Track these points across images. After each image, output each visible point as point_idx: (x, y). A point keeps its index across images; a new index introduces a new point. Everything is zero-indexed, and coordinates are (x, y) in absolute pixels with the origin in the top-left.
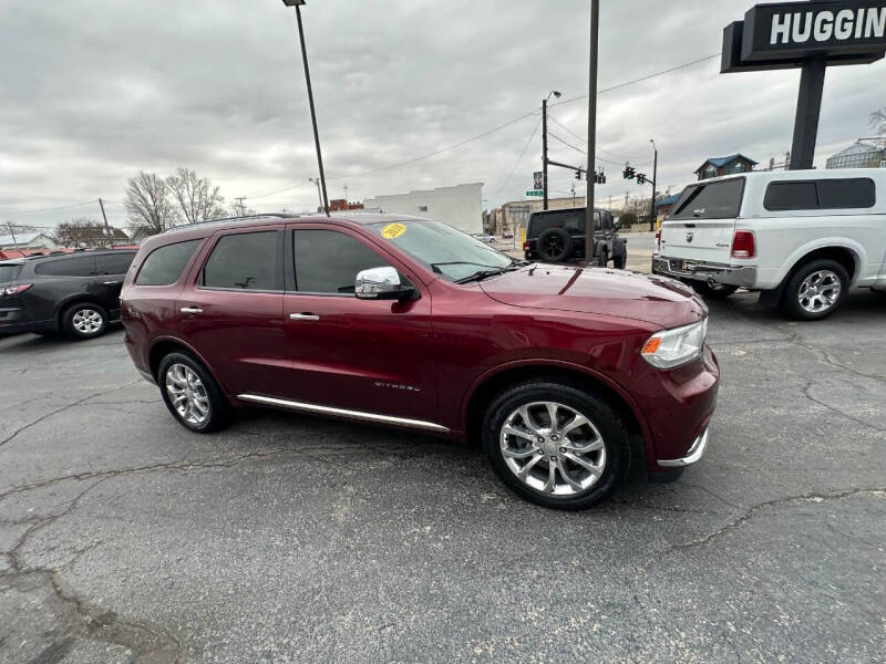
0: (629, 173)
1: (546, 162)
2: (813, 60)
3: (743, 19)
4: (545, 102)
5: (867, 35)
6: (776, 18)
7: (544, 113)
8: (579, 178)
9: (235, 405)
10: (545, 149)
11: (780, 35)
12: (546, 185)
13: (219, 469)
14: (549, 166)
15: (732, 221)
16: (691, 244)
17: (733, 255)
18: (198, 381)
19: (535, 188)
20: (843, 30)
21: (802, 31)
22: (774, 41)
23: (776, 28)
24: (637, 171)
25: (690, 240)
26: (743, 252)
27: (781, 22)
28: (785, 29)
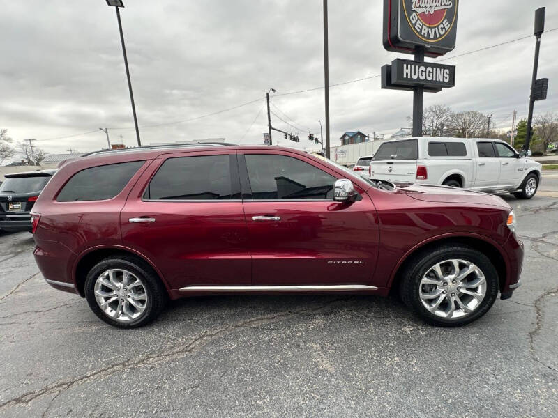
0: (311, 137)
1: (270, 128)
2: (419, 88)
3: (391, 64)
4: (268, 94)
5: (438, 80)
6: (405, 66)
7: (268, 100)
8: (286, 138)
9: (175, 297)
10: (270, 121)
11: (407, 74)
12: (271, 141)
13: (183, 355)
14: (272, 130)
15: (416, 161)
16: (391, 173)
17: (417, 178)
18: (138, 281)
19: (265, 142)
20: (429, 76)
21: (415, 74)
22: (405, 77)
23: (405, 71)
24: (315, 136)
25: (390, 171)
26: (422, 177)
27: (407, 68)
28: (408, 71)
